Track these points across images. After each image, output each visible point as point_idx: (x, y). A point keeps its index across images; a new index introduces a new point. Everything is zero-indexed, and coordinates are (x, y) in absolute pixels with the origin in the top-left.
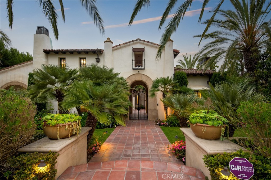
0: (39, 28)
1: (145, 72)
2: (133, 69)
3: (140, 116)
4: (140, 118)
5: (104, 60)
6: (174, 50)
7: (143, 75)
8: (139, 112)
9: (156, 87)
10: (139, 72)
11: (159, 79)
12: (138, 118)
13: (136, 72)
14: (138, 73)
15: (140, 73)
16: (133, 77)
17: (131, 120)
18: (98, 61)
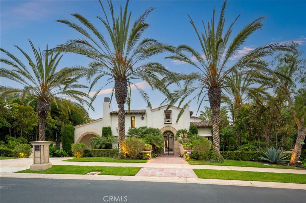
0: (105, 98)
1: (172, 125)
2: (165, 124)
5: (147, 118)
6: (190, 111)
7: (171, 127)
9: (178, 135)
11: (180, 130)
13: (167, 125)
14: (168, 126)
16: (164, 128)
17: (163, 155)
18: (143, 119)
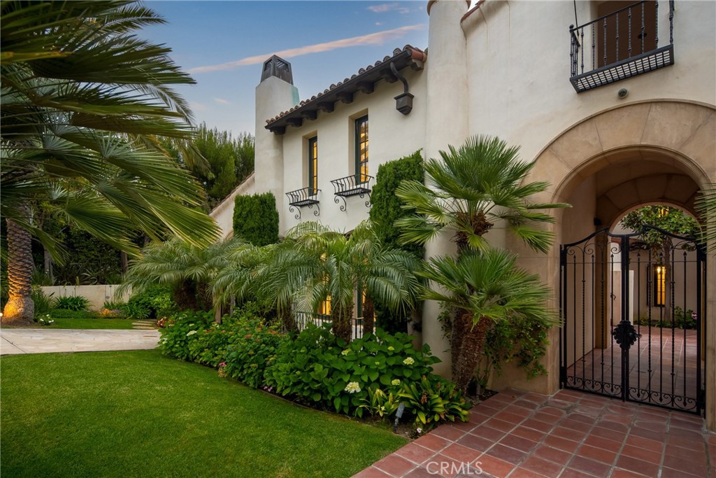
1: (680, 84)
2: (580, 92)
3: (633, 382)
4: (633, 394)
8: (625, 355)
10: (623, 94)
12: (618, 392)
13: (606, 99)
15: (630, 100)
16: (578, 136)
17: (568, 394)
18: (405, 109)
